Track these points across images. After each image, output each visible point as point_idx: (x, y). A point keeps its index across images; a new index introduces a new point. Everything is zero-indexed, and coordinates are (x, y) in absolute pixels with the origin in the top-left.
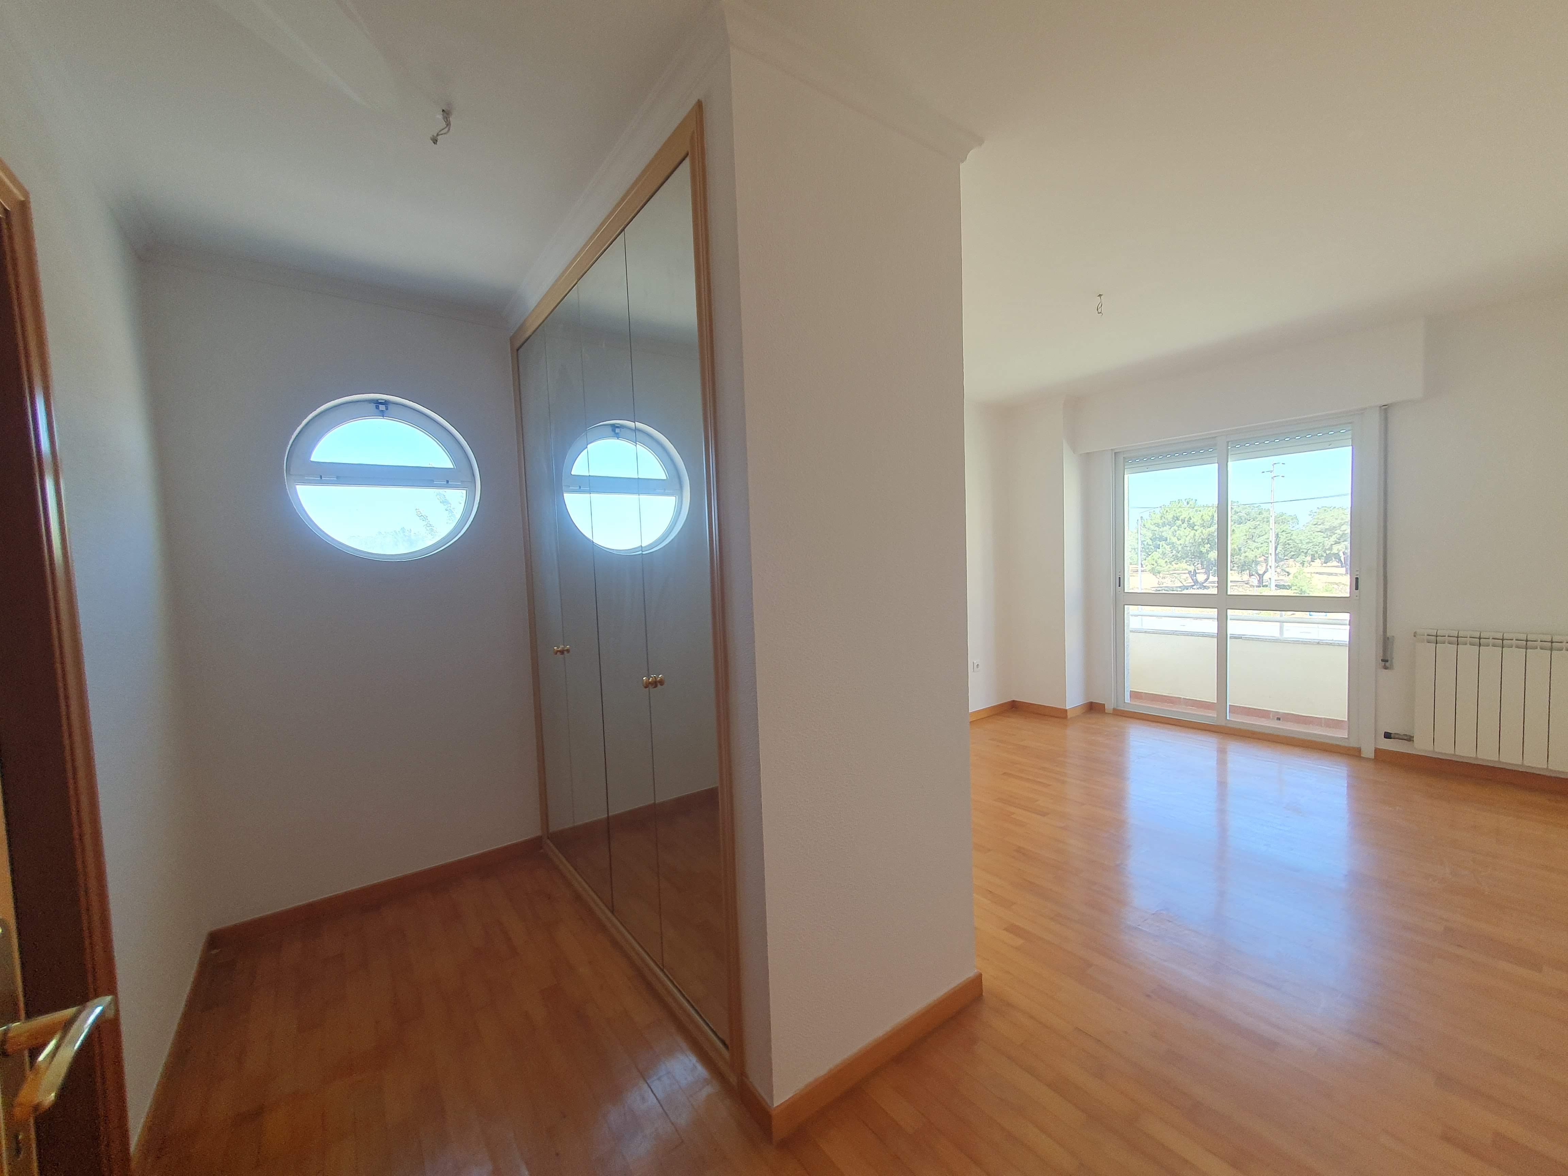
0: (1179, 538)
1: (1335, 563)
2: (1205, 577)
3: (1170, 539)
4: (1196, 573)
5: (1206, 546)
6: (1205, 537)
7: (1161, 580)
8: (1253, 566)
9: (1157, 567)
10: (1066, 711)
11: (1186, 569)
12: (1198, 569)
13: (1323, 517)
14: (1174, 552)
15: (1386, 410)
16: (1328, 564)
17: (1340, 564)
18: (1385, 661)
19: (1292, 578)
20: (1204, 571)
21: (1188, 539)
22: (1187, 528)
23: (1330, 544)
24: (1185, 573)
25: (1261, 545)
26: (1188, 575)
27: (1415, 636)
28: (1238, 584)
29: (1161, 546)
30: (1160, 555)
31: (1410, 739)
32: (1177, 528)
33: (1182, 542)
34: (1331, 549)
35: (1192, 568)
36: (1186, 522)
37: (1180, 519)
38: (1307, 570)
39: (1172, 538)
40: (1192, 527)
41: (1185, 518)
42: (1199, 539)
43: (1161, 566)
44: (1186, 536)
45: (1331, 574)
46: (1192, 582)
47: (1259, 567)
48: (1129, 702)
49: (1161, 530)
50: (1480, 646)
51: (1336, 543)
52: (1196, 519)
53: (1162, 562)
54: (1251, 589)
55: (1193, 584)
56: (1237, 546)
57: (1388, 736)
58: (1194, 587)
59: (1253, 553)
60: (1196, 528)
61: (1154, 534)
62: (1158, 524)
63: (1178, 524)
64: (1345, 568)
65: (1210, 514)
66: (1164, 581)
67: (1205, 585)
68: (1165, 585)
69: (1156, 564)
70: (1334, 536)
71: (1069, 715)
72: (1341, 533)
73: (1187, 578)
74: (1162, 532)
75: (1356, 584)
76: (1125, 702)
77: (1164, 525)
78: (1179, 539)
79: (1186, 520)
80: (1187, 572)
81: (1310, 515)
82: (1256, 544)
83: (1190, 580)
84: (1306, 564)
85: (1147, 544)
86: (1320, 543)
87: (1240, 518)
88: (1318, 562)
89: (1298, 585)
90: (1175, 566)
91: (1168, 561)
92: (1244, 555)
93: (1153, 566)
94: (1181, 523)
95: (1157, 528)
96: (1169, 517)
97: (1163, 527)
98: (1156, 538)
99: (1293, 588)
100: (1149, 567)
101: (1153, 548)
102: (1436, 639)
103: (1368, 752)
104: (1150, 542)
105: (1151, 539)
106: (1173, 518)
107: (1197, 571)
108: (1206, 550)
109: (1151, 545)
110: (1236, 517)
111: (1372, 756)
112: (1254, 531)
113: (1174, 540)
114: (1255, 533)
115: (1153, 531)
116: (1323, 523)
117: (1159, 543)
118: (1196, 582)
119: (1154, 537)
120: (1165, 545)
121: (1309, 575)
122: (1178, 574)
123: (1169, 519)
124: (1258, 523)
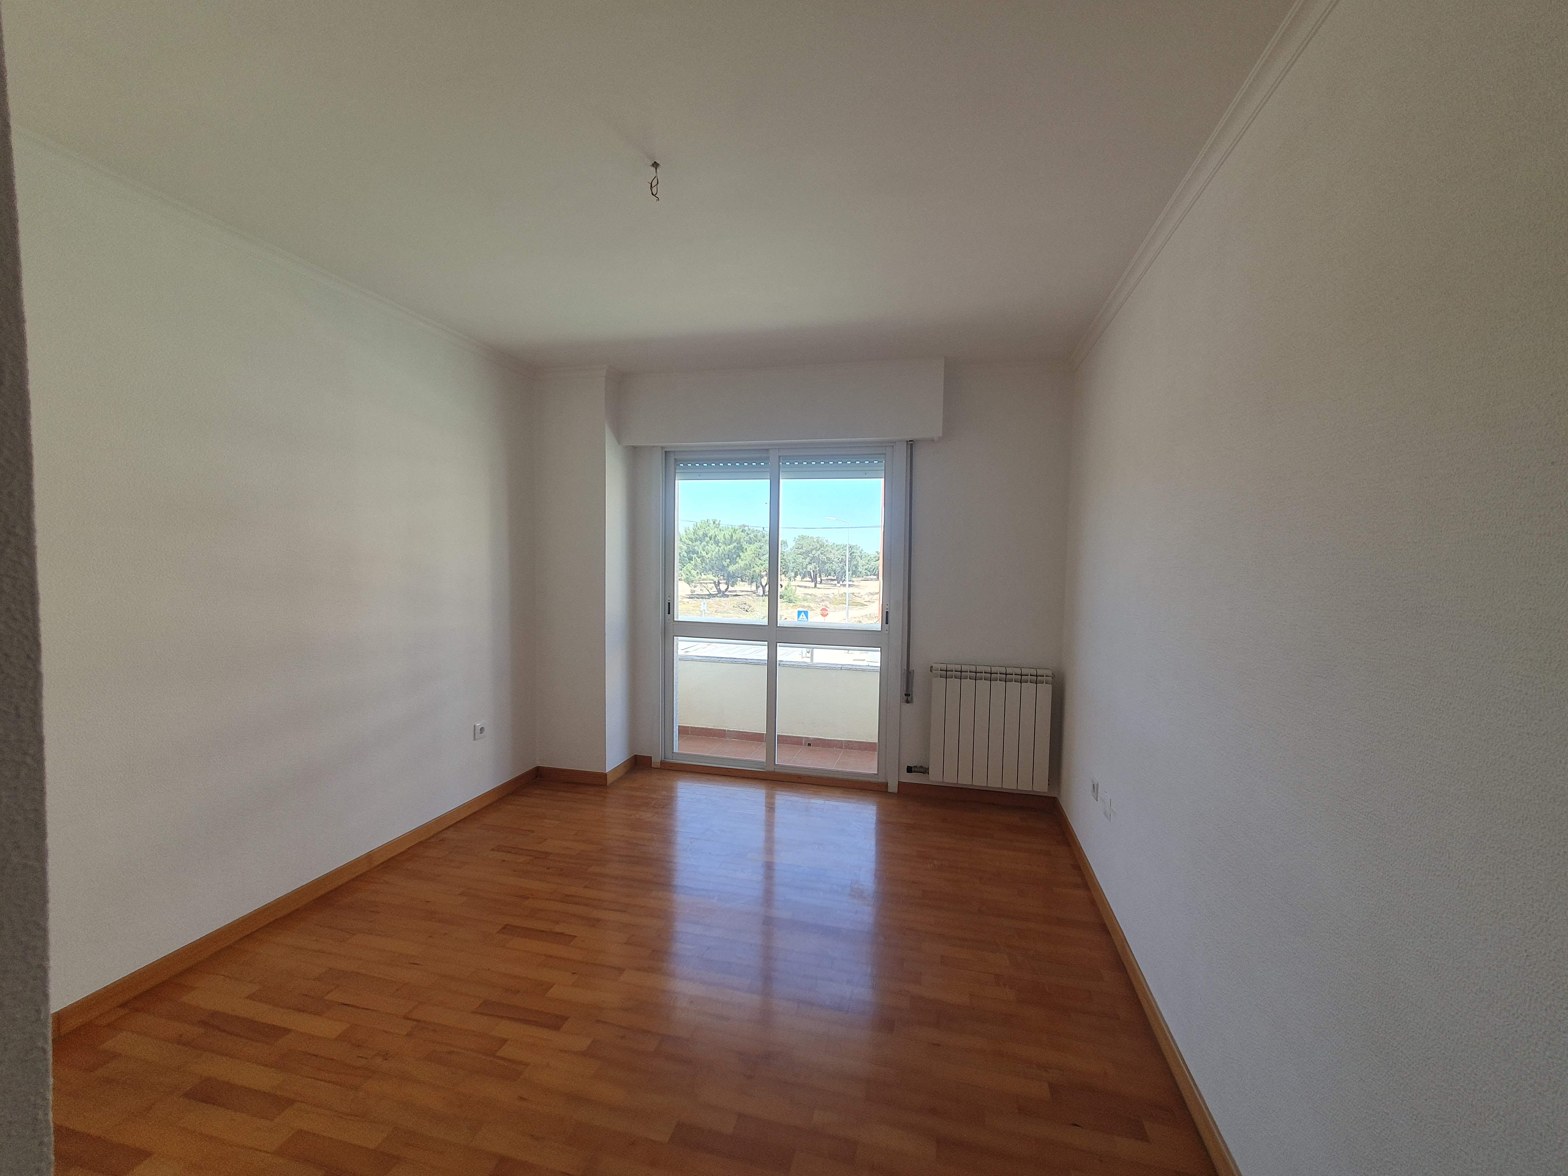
0: (708, 552)
1: (808, 579)
2: (726, 587)
3: (701, 553)
4: (720, 583)
5: (727, 560)
6: (726, 552)
7: (693, 588)
8: (759, 579)
9: (691, 577)
10: (605, 775)
11: (713, 580)
12: (721, 580)
13: (802, 543)
14: (704, 564)
15: (911, 444)
16: (805, 579)
17: (811, 580)
18: (907, 695)
19: (784, 590)
20: (725, 581)
21: (714, 554)
22: (714, 545)
23: (806, 564)
24: (711, 583)
25: (764, 562)
26: (713, 585)
27: (931, 671)
28: (748, 593)
29: (694, 558)
30: (693, 567)
31: (925, 771)
32: (706, 544)
33: (709, 555)
34: (806, 568)
35: (716, 579)
36: (713, 539)
37: (709, 536)
38: (793, 583)
39: (702, 552)
40: (717, 543)
41: (712, 535)
42: (722, 554)
43: (694, 576)
44: (713, 551)
45: (806, 587)
46: (716, 590)
47: (762, 580)
48: (677, 751)
49: (694, 544)
50: (976, 680)
51: (810, 563)
52: (720, 537)
53: (694, 573)
54: (757, 598)
55: (717, 593)
56: (749, 562)
57: (910, 770)
58: (718, 595)
59: (759, 568)
60: (720, 544)
61: (688, 548)
62: (691, 539)
63: (706, 540)
64: (814, 583)
65: (730, 534)
66: (695, 589)
67: (725, 593)
68: (696, 593)
69: (689, 574)
70: (808, 558)
71: (610, 780)
72: (812, 556)
73: (712, 587)
74: (694, 546)
75: (886, 618)
76: (673, 752)
77: (696, 540)
78: (707, 554)
79: (713, 537)
80: (712, 582)
81: (794, 541)
82: (760, 561)
83: (715, 589)
84: (792, 579)
85: (683, 556)
86: (800, 563)
87: (750, 538)
88: (799, 578)
89: (788, 595)
90: (704, 577)
91: (699, 572)
92: (753, 569)
93: (687, 576)
94: (709, 539)
95: (690, 543)
96: (701, 533)
97: (696, 542)
98: (690, 551)
99: (785, 597)
100: (684, 577)
101: (687, 560)
102: (946, 674)
103: (893, 787)
104: (686, 555)
105: (686, 552)
106: (703, 535)
107: (720, 582)
108: (727, 564)
109: (686, 557)
110: (748, 538)
111: (895, 790)
112: (760, 550)
113: (704, 553)
114: (760, 552)
115: (687, 544)
116: (802, 548)
117: (692, 555)
118: (719, 591)
119: (689, 550)
120: (697, 558)
121: (794, 588)
122: (706, 583)
123: (700, 535)
124: (762, 544)
